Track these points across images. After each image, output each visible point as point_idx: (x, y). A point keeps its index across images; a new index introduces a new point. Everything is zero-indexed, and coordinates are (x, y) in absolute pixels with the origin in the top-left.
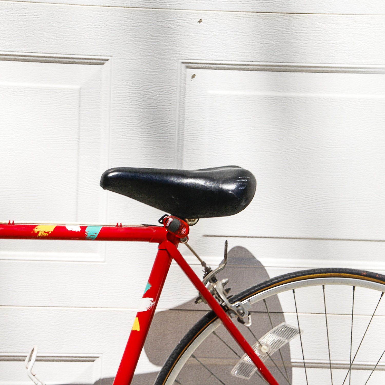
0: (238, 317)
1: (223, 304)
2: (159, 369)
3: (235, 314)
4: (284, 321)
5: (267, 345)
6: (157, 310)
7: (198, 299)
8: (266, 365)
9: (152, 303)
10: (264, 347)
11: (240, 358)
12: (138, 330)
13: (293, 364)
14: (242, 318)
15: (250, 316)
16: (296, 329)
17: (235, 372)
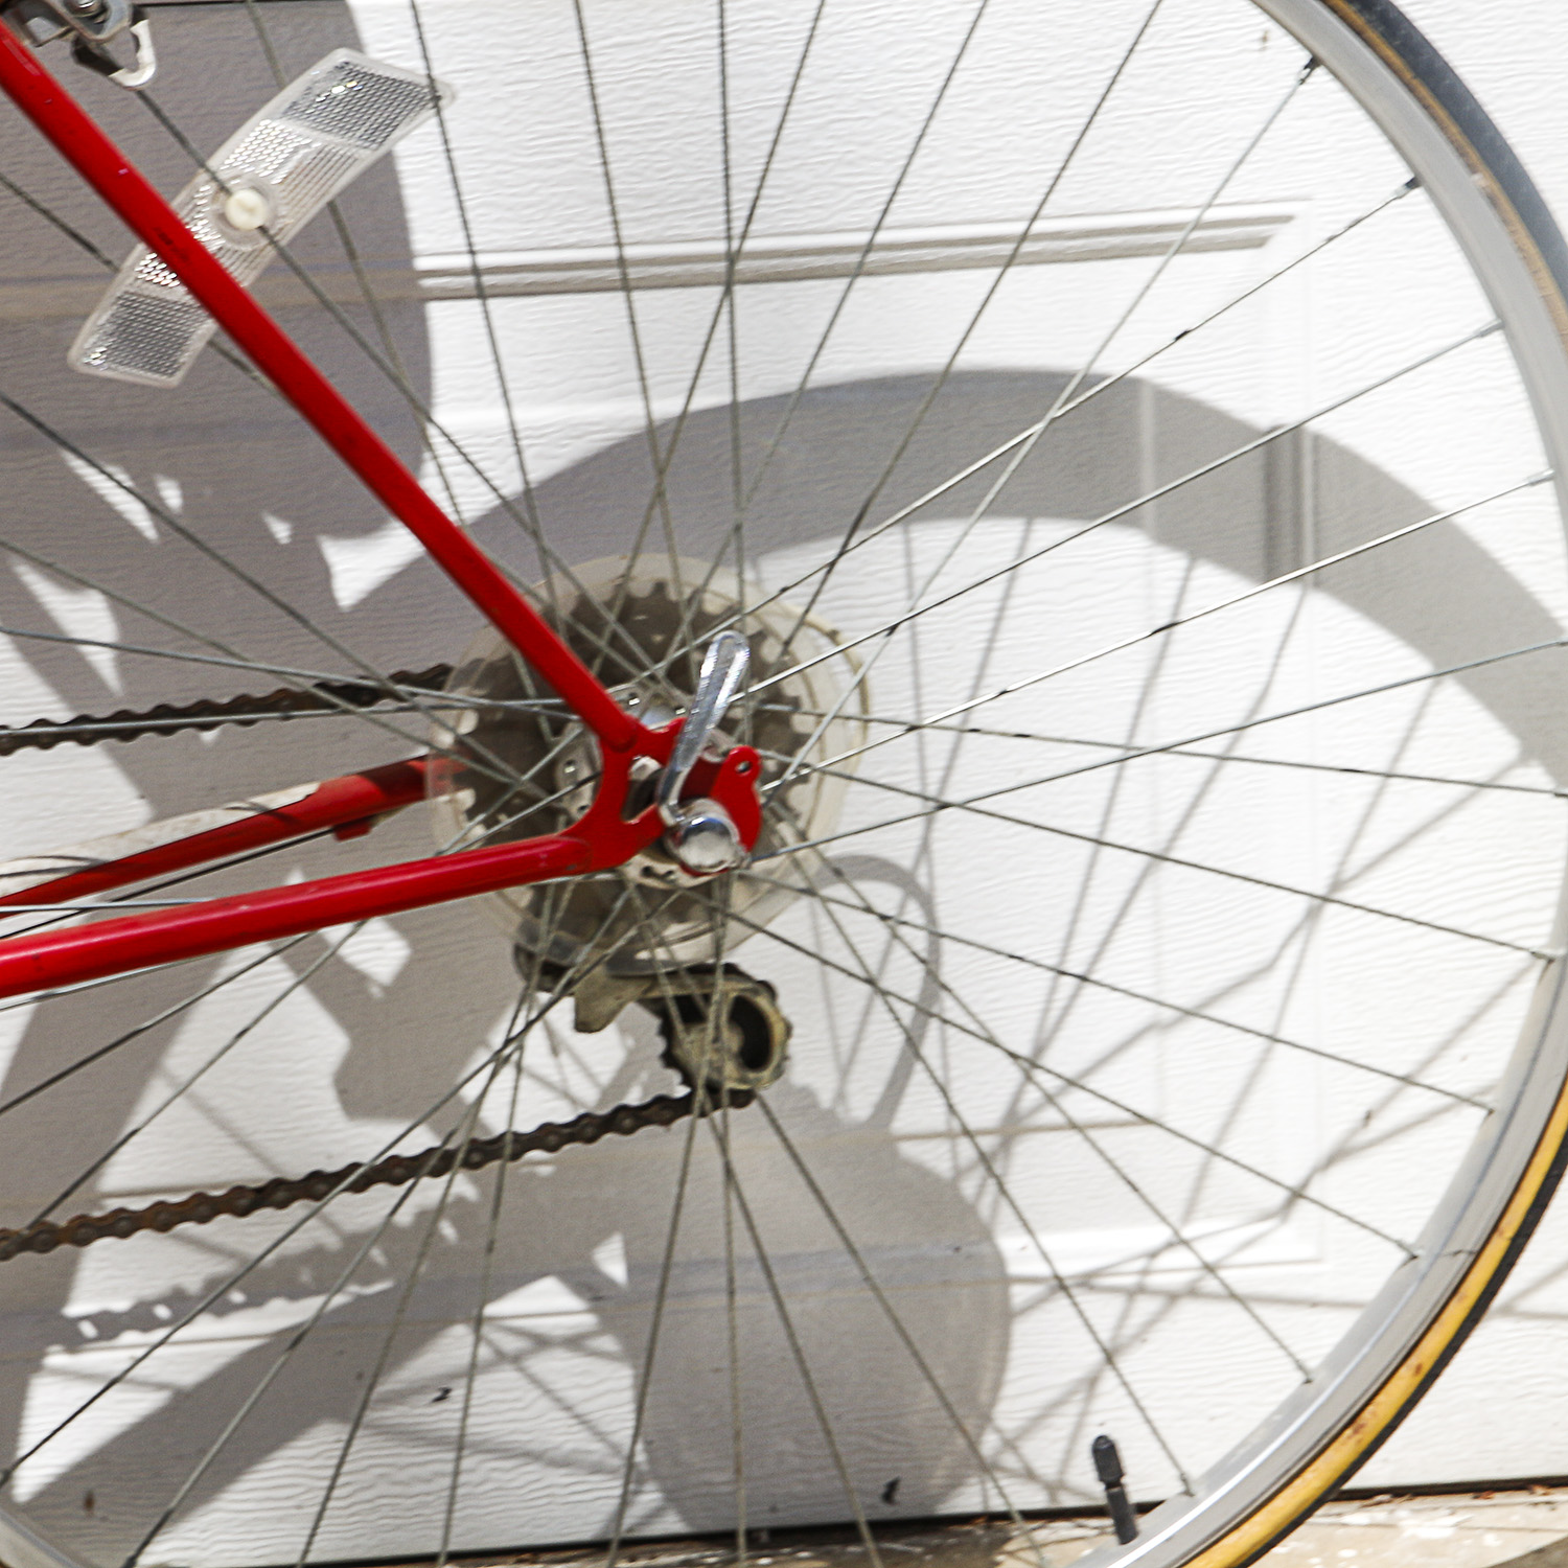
0: (71, 36)
3: (57, 18)
5: (259, 189)
8: (260, 300)
10: (244, 196)
11: (117, 270)
14: (100, 43)
15: (142, 28)
16: (417, 80)
17: (91, 351)
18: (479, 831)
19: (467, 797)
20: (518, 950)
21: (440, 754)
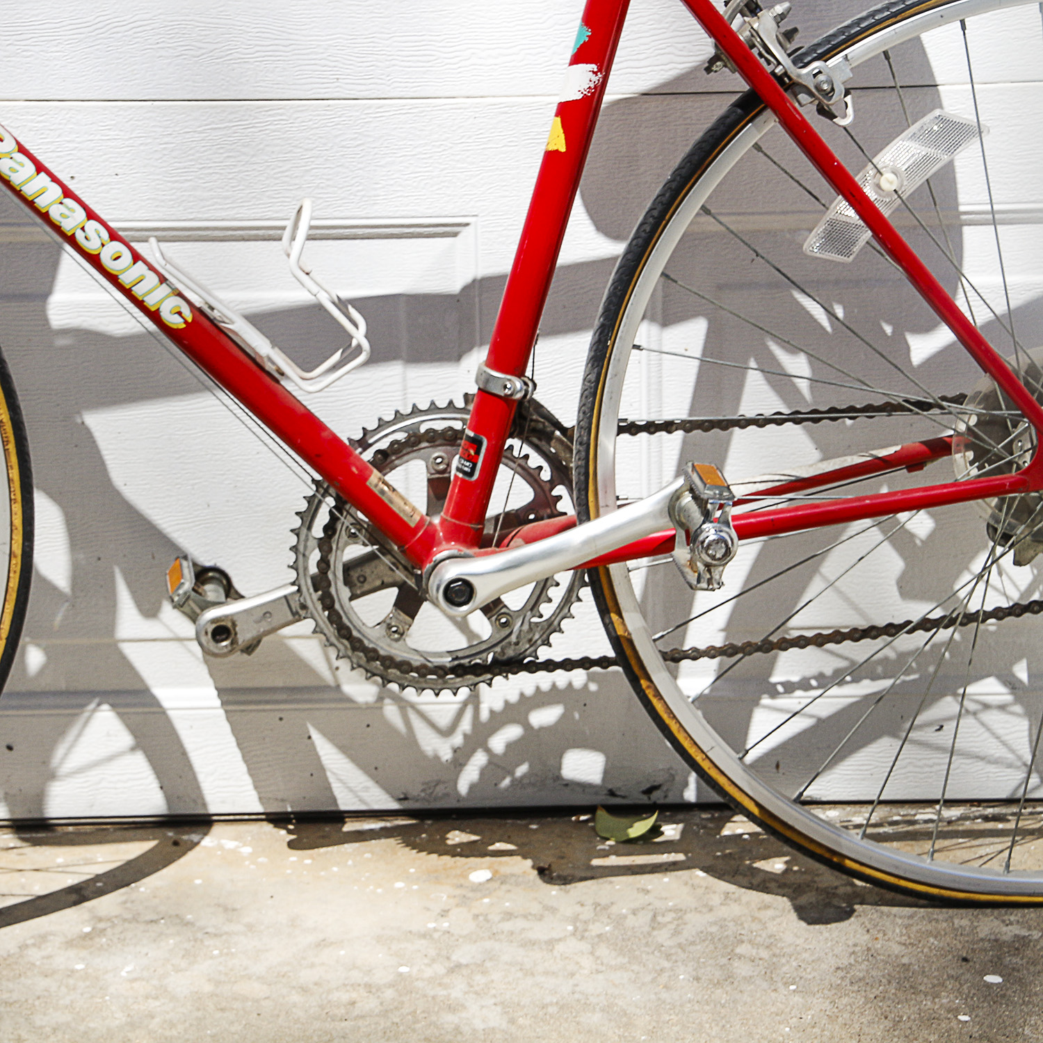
0: (817, 102)
1: (779, 70)
2: (617, 249)
3: (810, 94)
4: (941, 107)
5: (895, 172)
6: (607, 98)
7: (712, 61)
8: (894, 223)
9: (595, 78)
10: (888, 176)
11: (827, 209)
12: (563, 149)
13: (964, 217)
14: (828, 106)
15: (848, 99)
16: (971, 123)
18: (974, 472)
19: (970, 455)
20: (988, 525)
21: (959, 434)
